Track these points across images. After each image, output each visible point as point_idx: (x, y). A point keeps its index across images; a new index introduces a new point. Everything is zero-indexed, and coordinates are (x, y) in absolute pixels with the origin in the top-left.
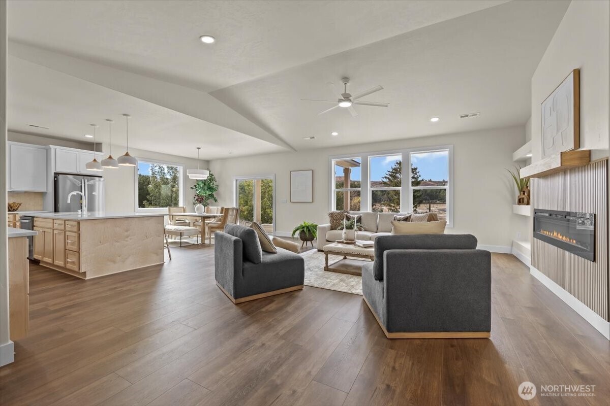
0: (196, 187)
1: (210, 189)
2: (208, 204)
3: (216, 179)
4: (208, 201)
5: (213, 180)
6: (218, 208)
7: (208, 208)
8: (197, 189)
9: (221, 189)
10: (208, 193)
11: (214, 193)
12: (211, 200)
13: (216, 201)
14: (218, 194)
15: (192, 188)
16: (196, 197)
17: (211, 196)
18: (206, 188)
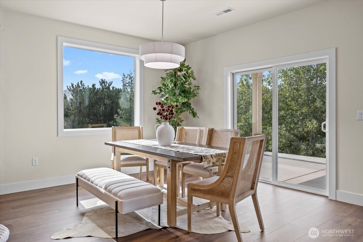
0: (161, 91)
1: (185, 92)
2: (182, 121)
3: (195, 74)
4: (181, 116)
5: (189, 77)
6: (201, 131)
7: (182, 130)
8: (163, 93)
9: (203, 94)
10: (182, 100)
11: (191, 101)
12: (187, 114)
13: (194, 115)
14: (198, 103)
15: (154, 92)
16: (159, 108)
17: (187, 105)
18: (177, 92)
